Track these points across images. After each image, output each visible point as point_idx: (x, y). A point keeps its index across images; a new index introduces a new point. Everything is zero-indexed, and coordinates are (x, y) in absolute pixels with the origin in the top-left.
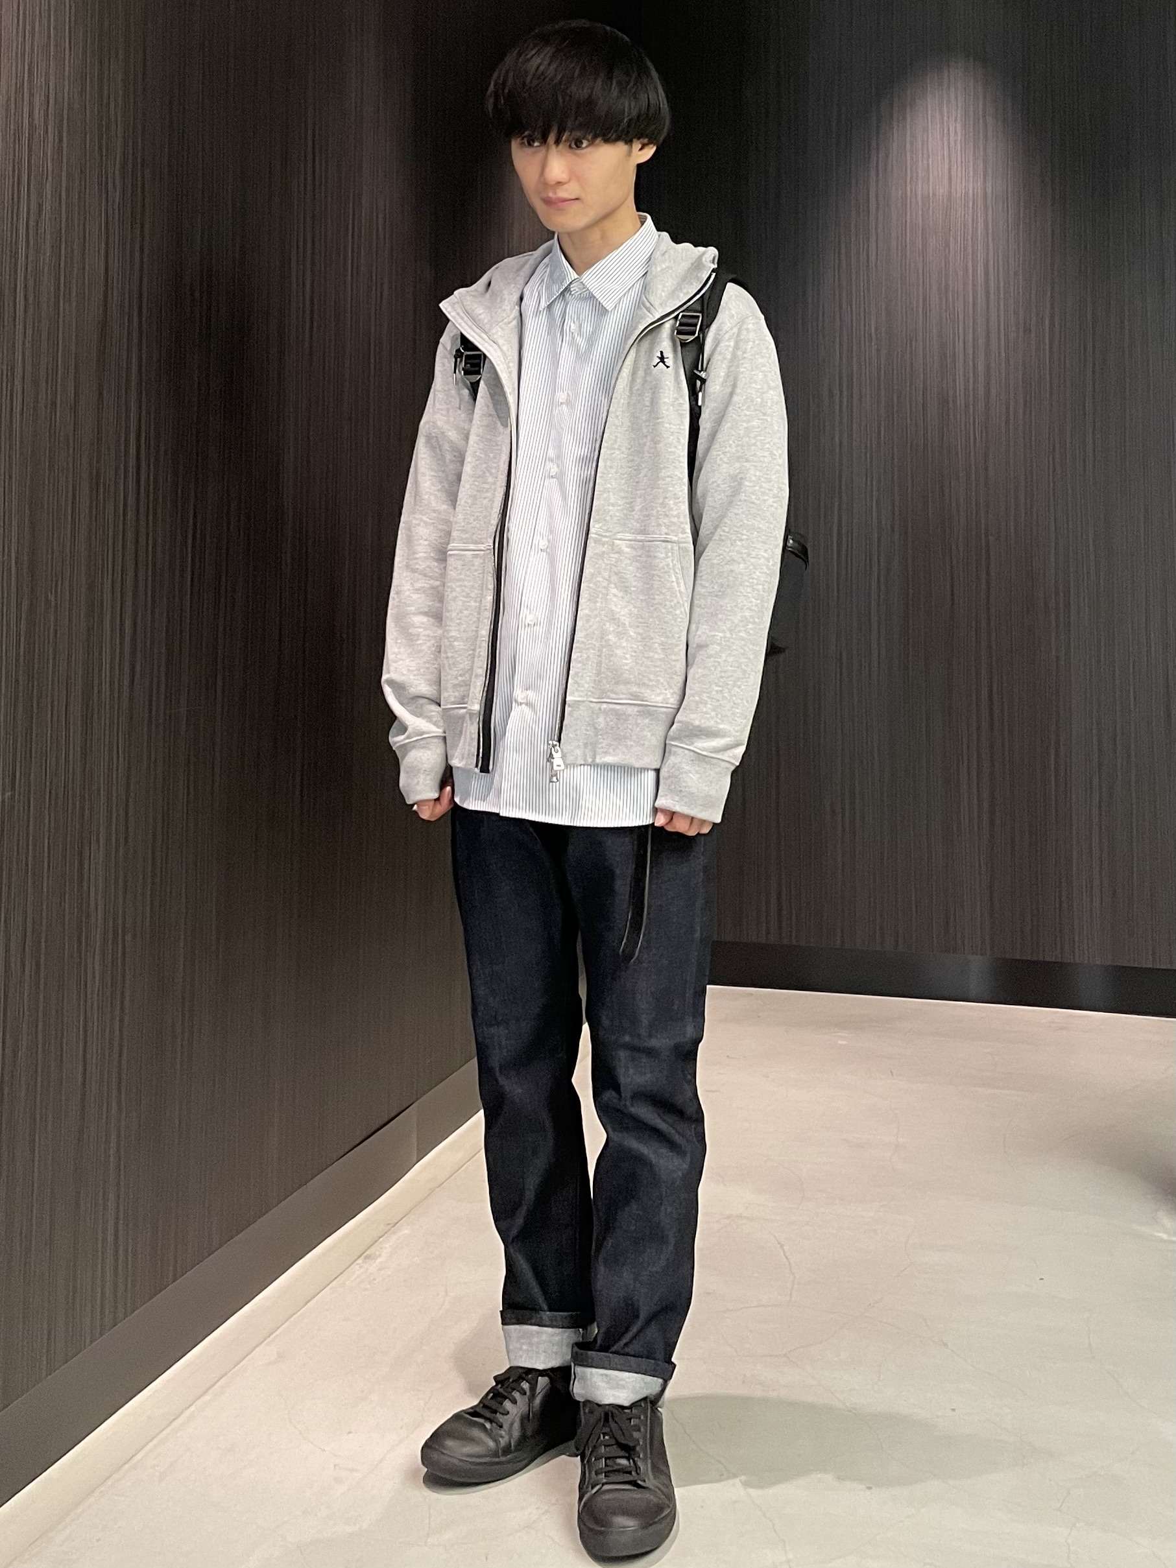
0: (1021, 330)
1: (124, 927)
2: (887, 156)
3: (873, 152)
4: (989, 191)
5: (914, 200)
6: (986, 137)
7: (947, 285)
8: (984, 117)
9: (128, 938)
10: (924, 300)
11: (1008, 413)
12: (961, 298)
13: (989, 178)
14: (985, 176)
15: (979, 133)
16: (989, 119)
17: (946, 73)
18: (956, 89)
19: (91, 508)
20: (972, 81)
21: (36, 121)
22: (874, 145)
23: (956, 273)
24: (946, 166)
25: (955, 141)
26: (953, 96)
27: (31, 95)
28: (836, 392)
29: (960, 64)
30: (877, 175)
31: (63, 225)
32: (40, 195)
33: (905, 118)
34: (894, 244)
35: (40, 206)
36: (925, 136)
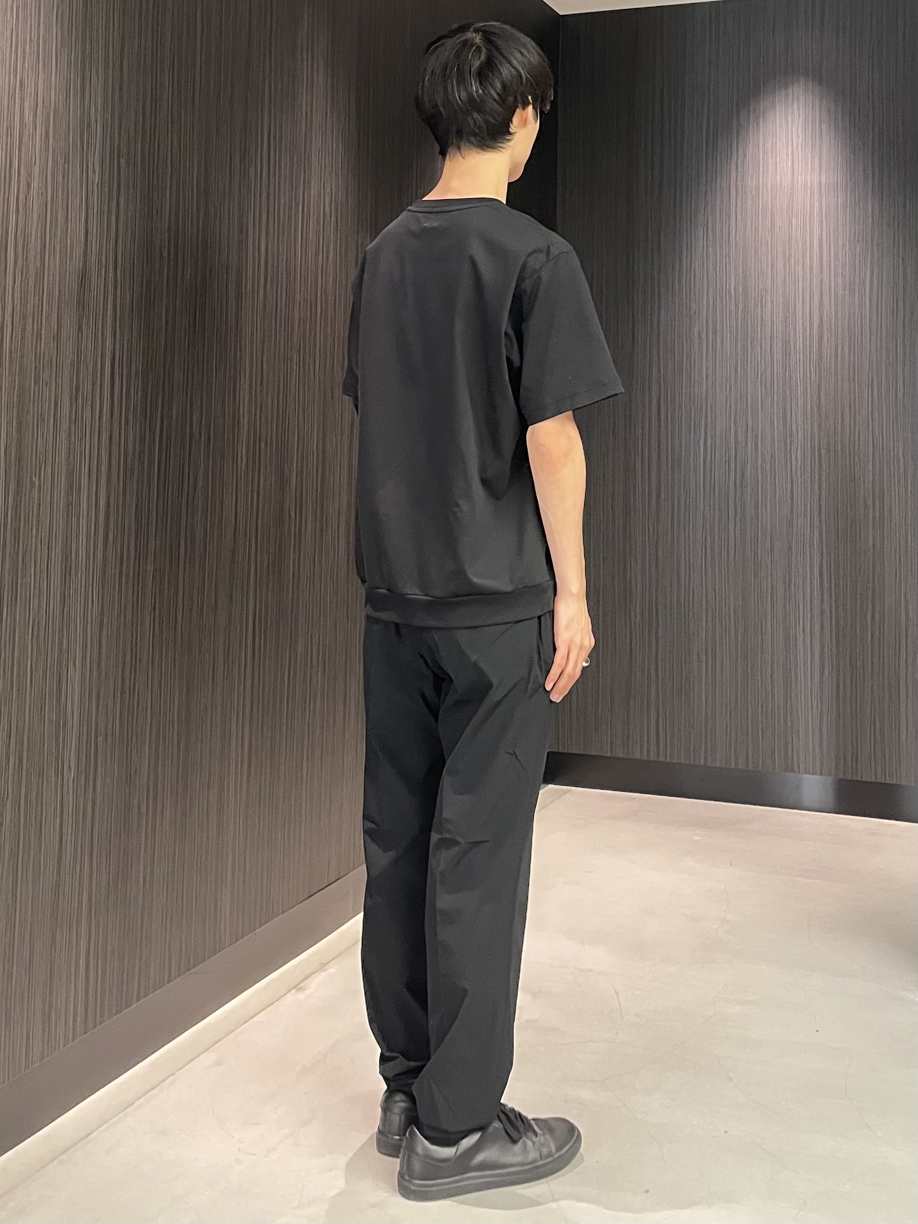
0: (847, 289)
1: (96, 730)
2: (745, 155)
3: (734, 151)
4: (823, 181)
5: (765, 190)
6: (821, 140)
7: (790, 256)
8: (820, 123)
9: (100, 739)
10: (772, 265)
11: (836, 355)
12: (801, 264)
13: (824, 171)
14: (820, 171)
15: (815, 136)
16: (824, 126)
17: (791, 91)
18: (798, 104)
19: (71, 412)
20: (811, 98)
21: (27, 121)
22: (735, 145)
23: (797, 244)
24: (790, 164)
25: (797, 143)
26: (795, 108)
27: (22, 100)
28: (704, 336)
29: (801, 83)
30: (737, 168)
31: (49, 199)
32: (29, 175)
33: (758, 124)
34: (749, 223)
35: (29, 185)
36: (774, 139)
